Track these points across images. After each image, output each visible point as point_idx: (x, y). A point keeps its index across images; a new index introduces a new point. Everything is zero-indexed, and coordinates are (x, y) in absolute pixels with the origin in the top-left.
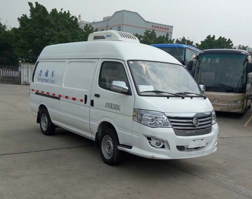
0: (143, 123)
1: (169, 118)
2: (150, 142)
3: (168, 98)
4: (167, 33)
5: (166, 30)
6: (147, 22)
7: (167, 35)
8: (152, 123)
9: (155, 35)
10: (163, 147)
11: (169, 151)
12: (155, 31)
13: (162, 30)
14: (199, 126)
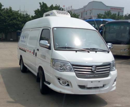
0: (55, 68)
1: (73, 65)
2: (59, 82)
3: (76, 52)
4: (119, 12)
5: (118, 10)
6: (107, 6)
7: (119, 13)
8: (62, 68)
9: (111, 13)
10: (68, 85)
11: (71, 88)
12: (111, 11)
13: (115, 10)
14: (97, 72)
